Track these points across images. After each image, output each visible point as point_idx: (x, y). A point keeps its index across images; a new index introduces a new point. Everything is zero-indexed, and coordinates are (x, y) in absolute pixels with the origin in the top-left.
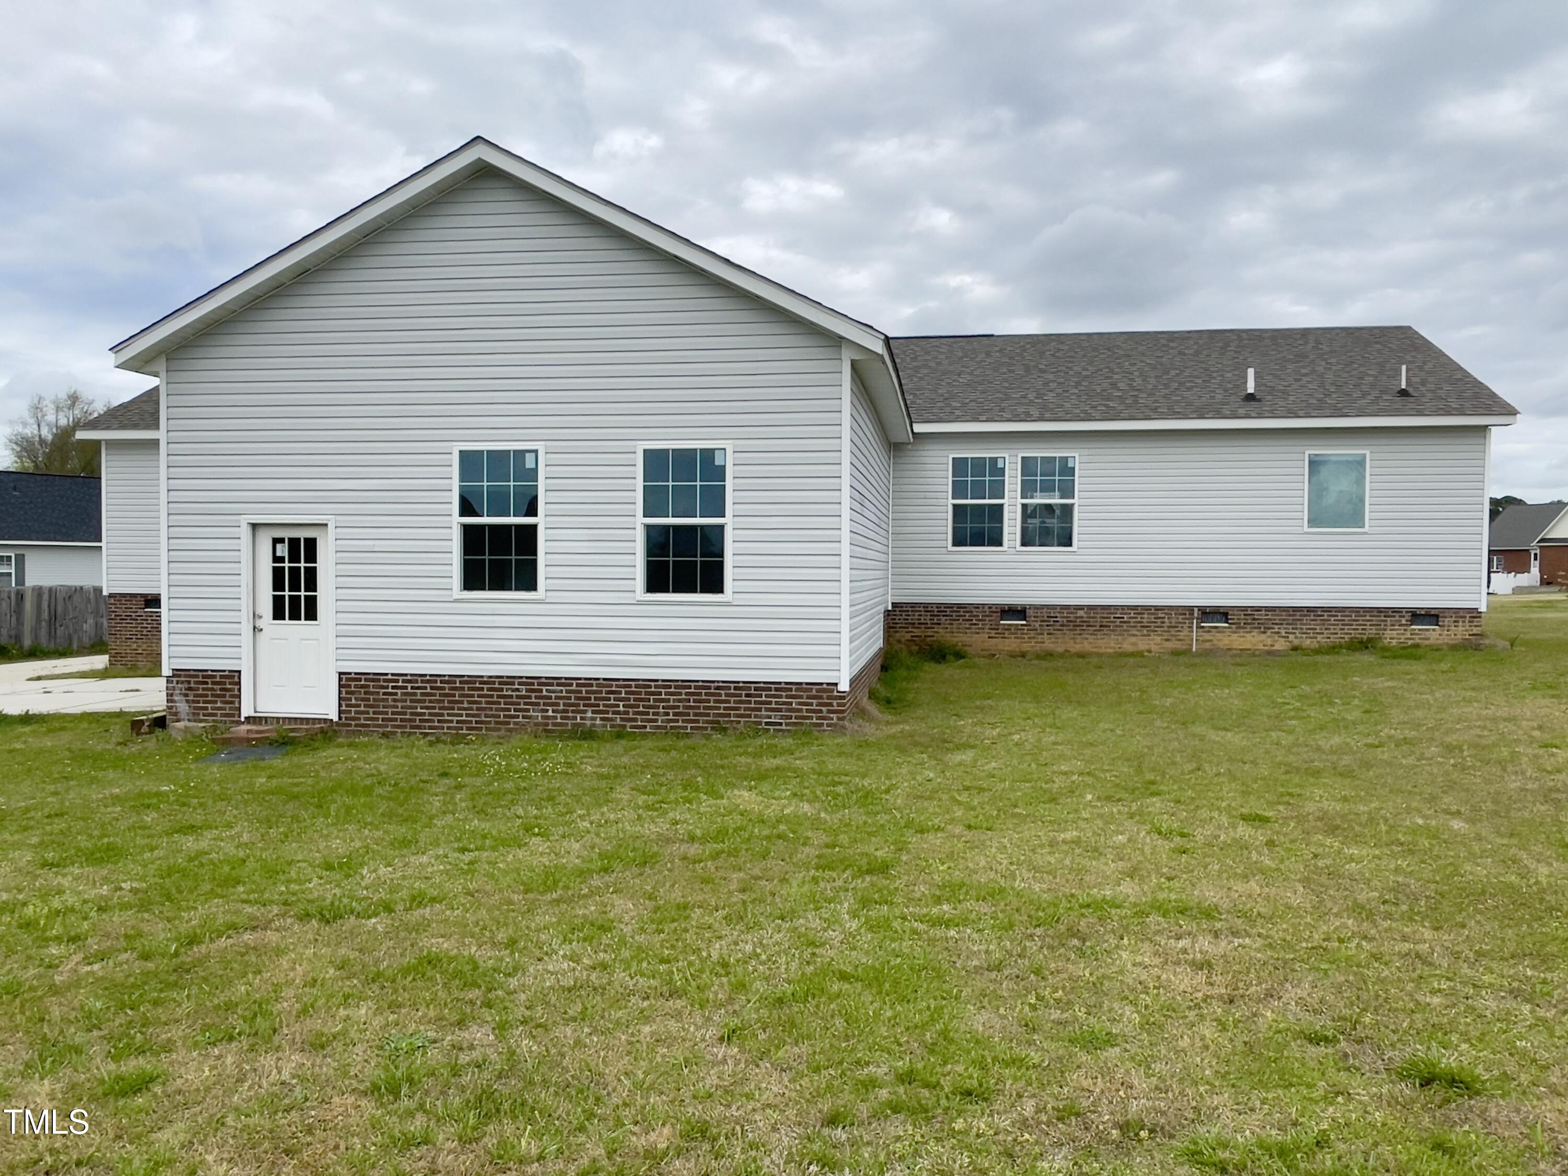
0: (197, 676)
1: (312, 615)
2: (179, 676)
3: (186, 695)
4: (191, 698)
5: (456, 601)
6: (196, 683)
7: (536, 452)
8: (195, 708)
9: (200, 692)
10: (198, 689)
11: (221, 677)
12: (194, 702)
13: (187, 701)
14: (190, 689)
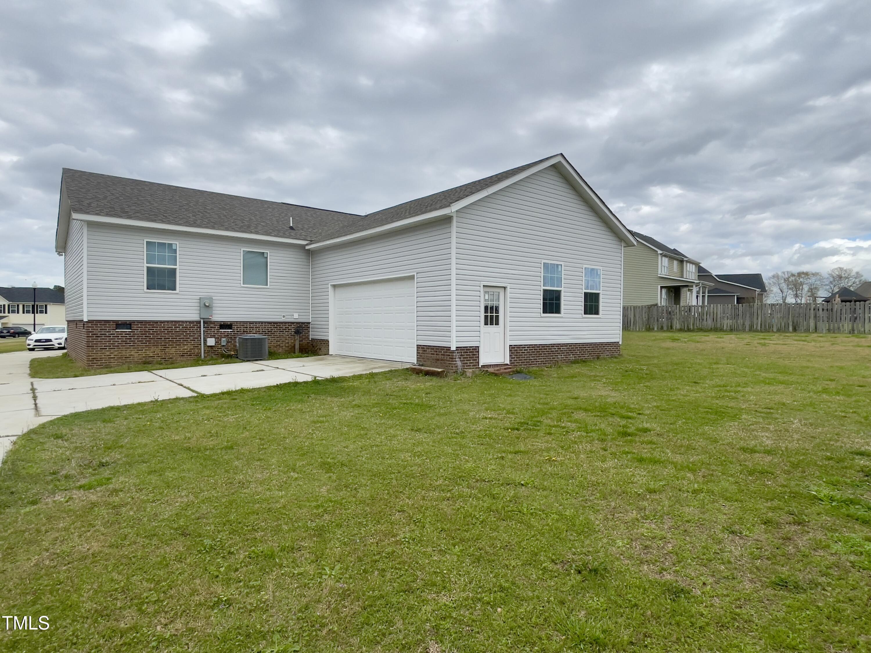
0: (464, 350)
1: (497, 323)
2: (458, 350)
3: (460, 358)
4: (462, 359)
5: (542, 317)
6: (464, 352)
7: (561, 265)
8: (464, 363)
9: (465, 356)
10: (464, 355)
11: (473, 349)
12: (463, 361)
13: (461, 361)
14: (462, 355)
